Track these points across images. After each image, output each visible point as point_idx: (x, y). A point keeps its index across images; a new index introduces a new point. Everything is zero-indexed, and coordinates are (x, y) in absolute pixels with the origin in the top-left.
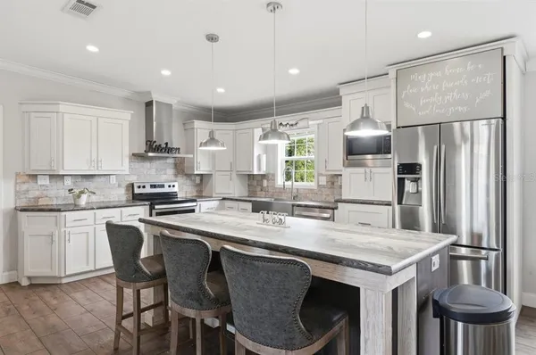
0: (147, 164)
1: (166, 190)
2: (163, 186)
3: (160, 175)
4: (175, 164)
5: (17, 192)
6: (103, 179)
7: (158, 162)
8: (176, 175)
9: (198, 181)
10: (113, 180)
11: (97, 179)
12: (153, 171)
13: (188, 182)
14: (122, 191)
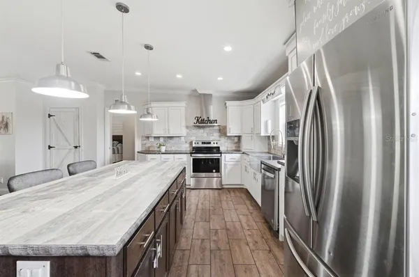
0: (202, 131)
1: (212, 145)
2: (210, 143)
3: (210, 137)
4: (220, 130)
5: (142, 145)
6: (177, 139)
7: (208, 129)
8: (220, 136)
9: (236, 139)
10: (183, 138)
11: (175, 139)
12: (205, 135)
13: (229, 141)
14: (188, 145)
